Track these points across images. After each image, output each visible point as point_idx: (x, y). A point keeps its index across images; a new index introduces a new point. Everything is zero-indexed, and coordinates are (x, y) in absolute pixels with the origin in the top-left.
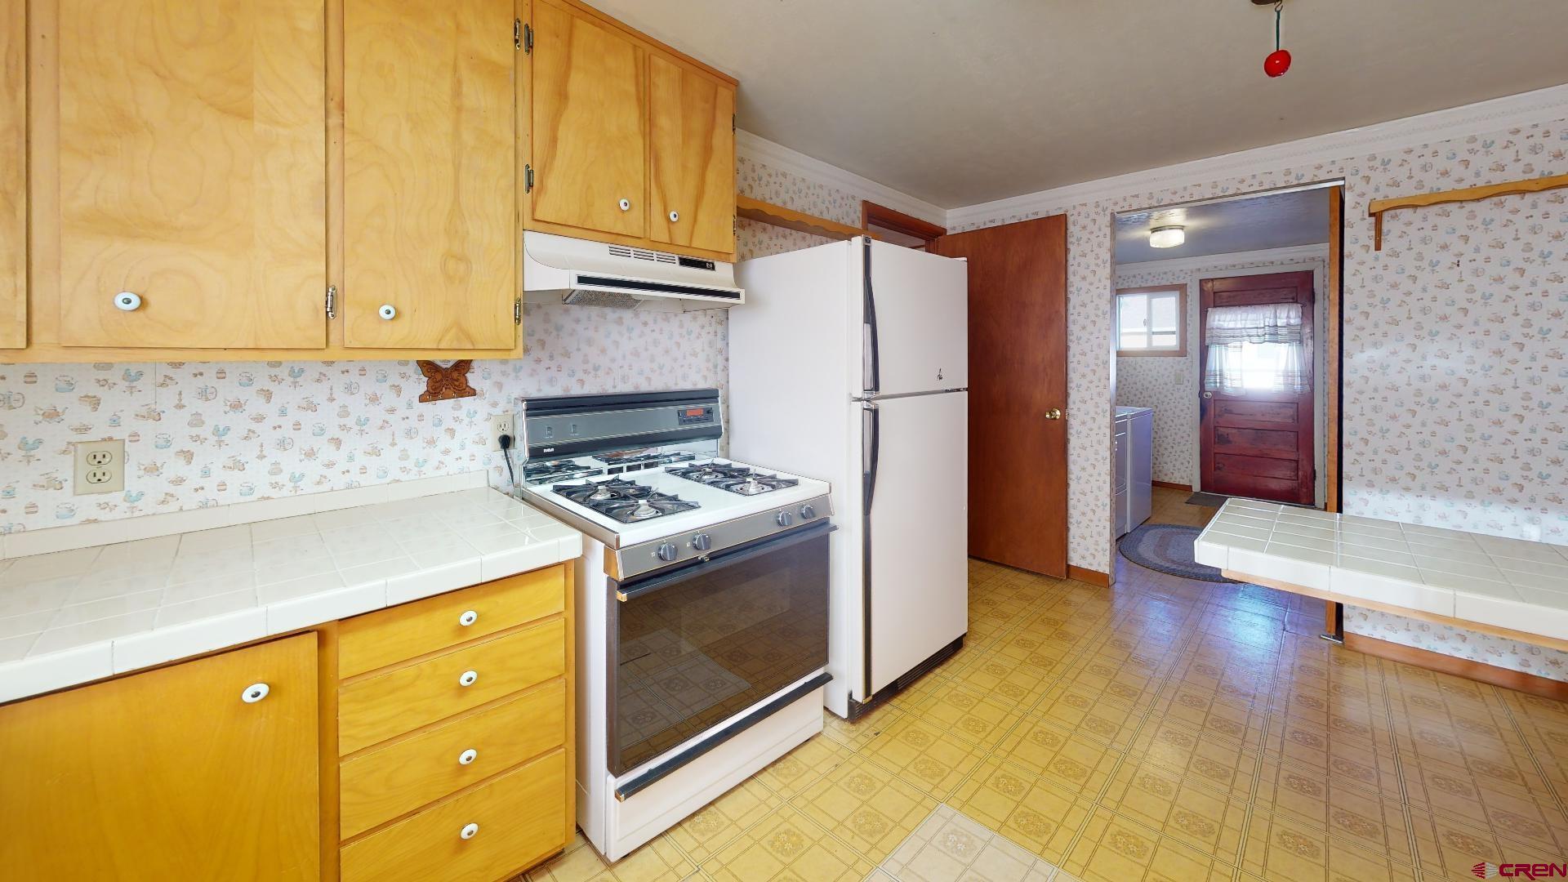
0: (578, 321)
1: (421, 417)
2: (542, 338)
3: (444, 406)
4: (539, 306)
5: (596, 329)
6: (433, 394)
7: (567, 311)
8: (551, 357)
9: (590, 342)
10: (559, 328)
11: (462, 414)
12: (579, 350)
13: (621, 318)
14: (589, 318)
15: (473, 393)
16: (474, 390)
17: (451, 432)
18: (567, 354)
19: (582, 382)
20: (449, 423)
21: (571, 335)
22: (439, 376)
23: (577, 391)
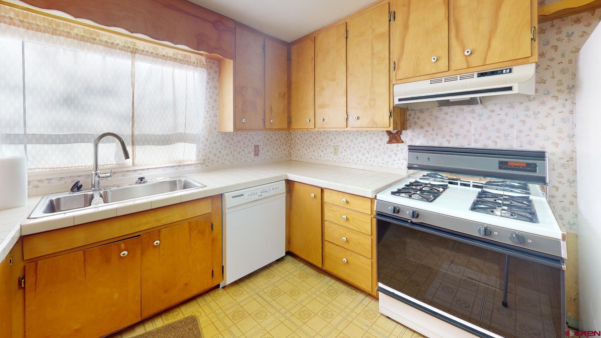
0: (446, 113)
1: (387, 149)
2: (429, 122)
3: (394, 145)
4: (428, 109)
5: (457, 116)
6: (390, 142)
7: (440, 110)
8: (433, 130)
9: (453, 123)
10: (437, 118)
11: (399, 149)
12: (447, 126)
13: (473, 110)
14: (453, 112)
15: (403, 142)
16: (403, 141)
17: (396, 154)
18: (441, 129)
19: (449, 141)
20: (395, 151)
21: (443, 120)
22: (391, 136)
23: (445, 144)
